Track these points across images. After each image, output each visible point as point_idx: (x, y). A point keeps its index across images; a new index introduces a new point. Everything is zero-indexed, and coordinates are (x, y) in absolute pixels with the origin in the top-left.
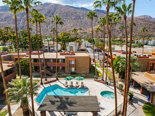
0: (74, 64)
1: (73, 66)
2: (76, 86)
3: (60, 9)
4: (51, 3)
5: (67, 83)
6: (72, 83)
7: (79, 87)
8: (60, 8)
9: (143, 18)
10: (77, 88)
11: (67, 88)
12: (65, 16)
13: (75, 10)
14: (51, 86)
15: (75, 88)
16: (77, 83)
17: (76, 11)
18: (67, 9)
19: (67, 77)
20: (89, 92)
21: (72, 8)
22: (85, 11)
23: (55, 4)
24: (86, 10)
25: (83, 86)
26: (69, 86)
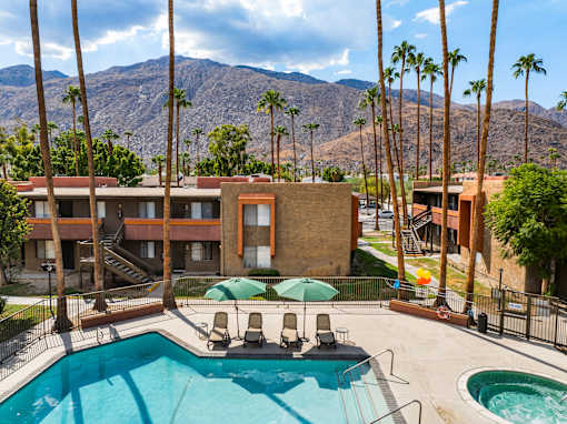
0: (268, 224)
1: (265, 236)
2: (284, 339)
3: (218, 79)
4: (185, 56)
5: (221, 319)
6: (255, 319)
7: (306, 348)
8: (216, 75)
9: (511, 108)
10: (290, 357)
11: (223, 353)
12: (235, 103)
13: (269, 81)
14: (118, 340)
15: (279, 351)
16: (290, 321)
17: (273, 83)
18: (241, 78)
19: (226, 283)
20: (381, 379)
21: (258, 76)
22: (303, 84)
23: (201, 61)
24: (308, 82)
25: (330, 340)
26: (234, 344)
